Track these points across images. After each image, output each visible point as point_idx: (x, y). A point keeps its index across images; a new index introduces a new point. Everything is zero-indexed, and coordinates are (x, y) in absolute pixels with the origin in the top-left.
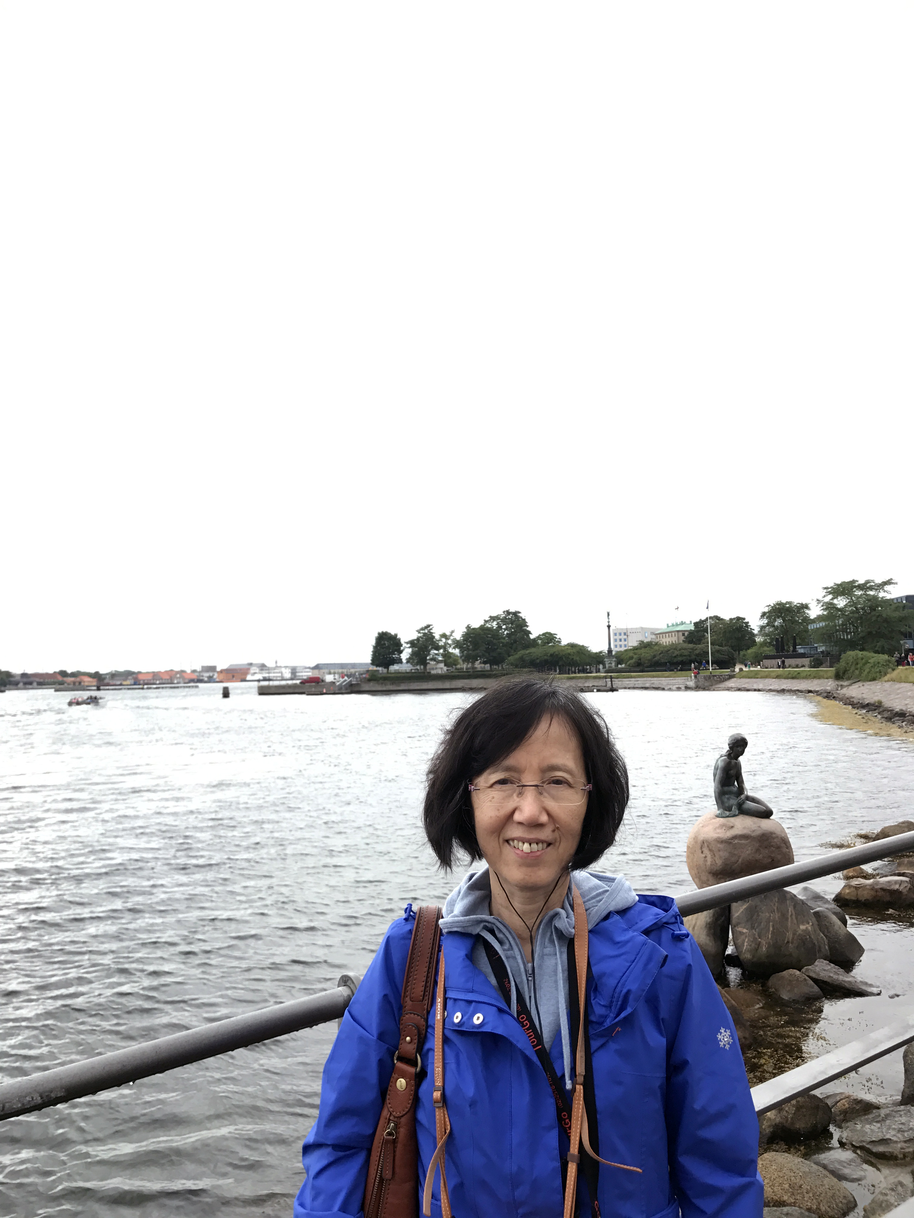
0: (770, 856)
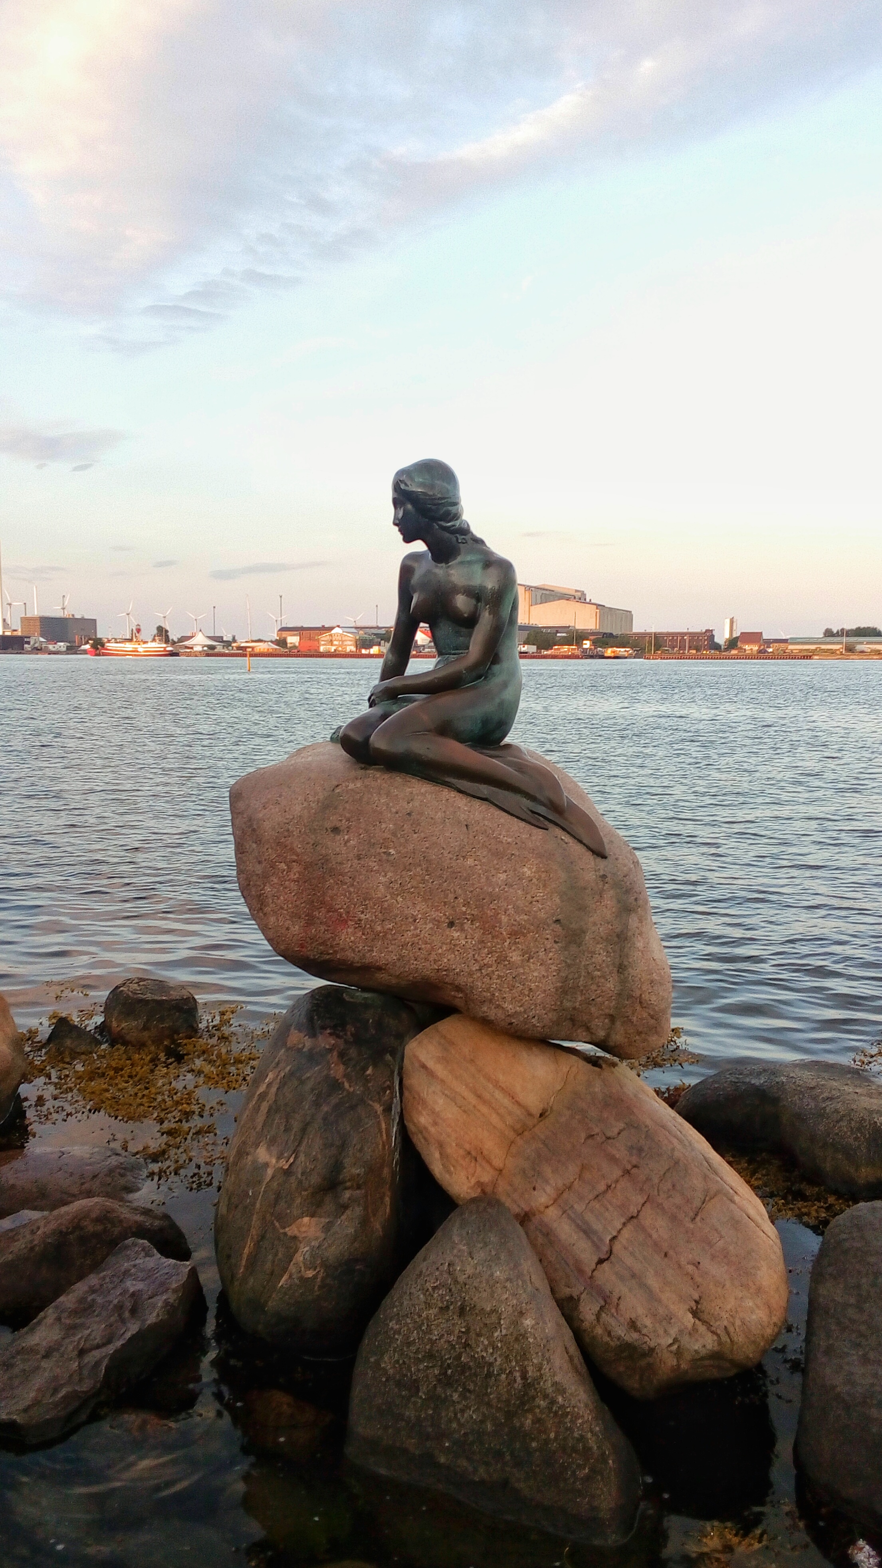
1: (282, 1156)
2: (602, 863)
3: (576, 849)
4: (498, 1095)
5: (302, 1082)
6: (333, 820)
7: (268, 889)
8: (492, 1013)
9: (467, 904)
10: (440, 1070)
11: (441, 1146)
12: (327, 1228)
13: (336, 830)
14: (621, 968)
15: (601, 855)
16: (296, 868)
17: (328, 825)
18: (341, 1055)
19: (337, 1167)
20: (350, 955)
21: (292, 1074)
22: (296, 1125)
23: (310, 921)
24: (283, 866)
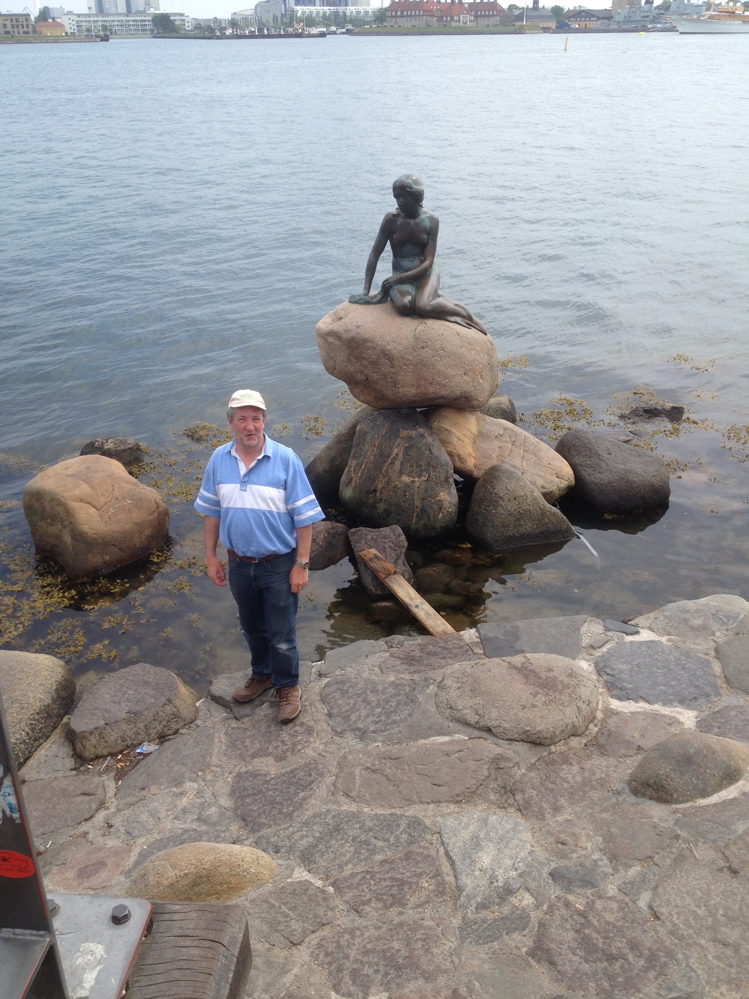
0: (362, 372)
1: (420, 476)
4: (468, 433)
6: (421, 344)
7: (399, 377)
9: (468, 366)
13: (423, 348)
15: (485, 333)
16: (411, 367)
17: (419, 346)
20: (433, 395)
21: (411, 446)
23: (419, 386)
24: (405, 367)
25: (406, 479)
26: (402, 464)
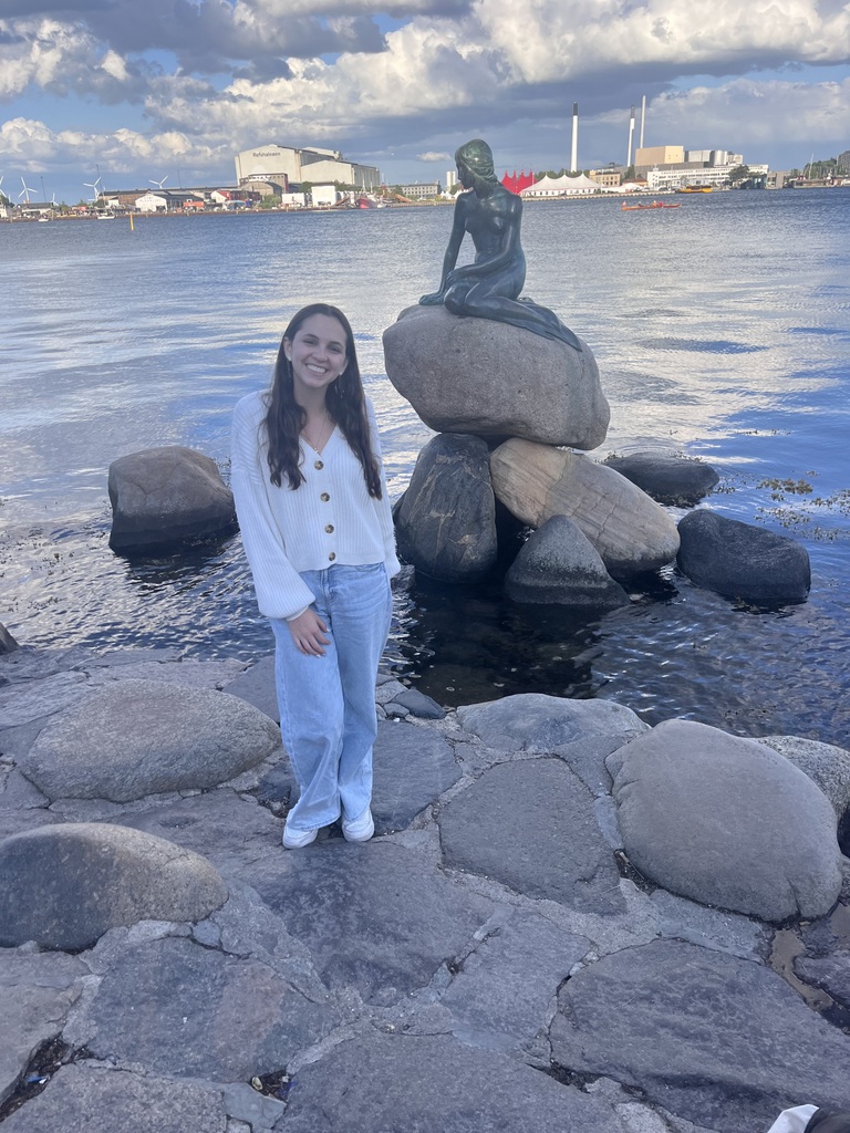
1: (447, 512)
2: (581, 354)
3: (569, 349)
4: (539, 472)
5: (451, 478)
6: (455, 347)
8: (539, 432)
9: (526, 381)
10: (512, 464)
11: (517, 498)
12: (478, 538)
13: (458, 351)
14: (593, 405)
15: (579, 350)
17: (453, 349)
18: (468, 462)
19: (478, 512)
20: (471, 413)
21: (443, 475)
22: (452, 497)
25: (434, 514)
26: (433, 496)
